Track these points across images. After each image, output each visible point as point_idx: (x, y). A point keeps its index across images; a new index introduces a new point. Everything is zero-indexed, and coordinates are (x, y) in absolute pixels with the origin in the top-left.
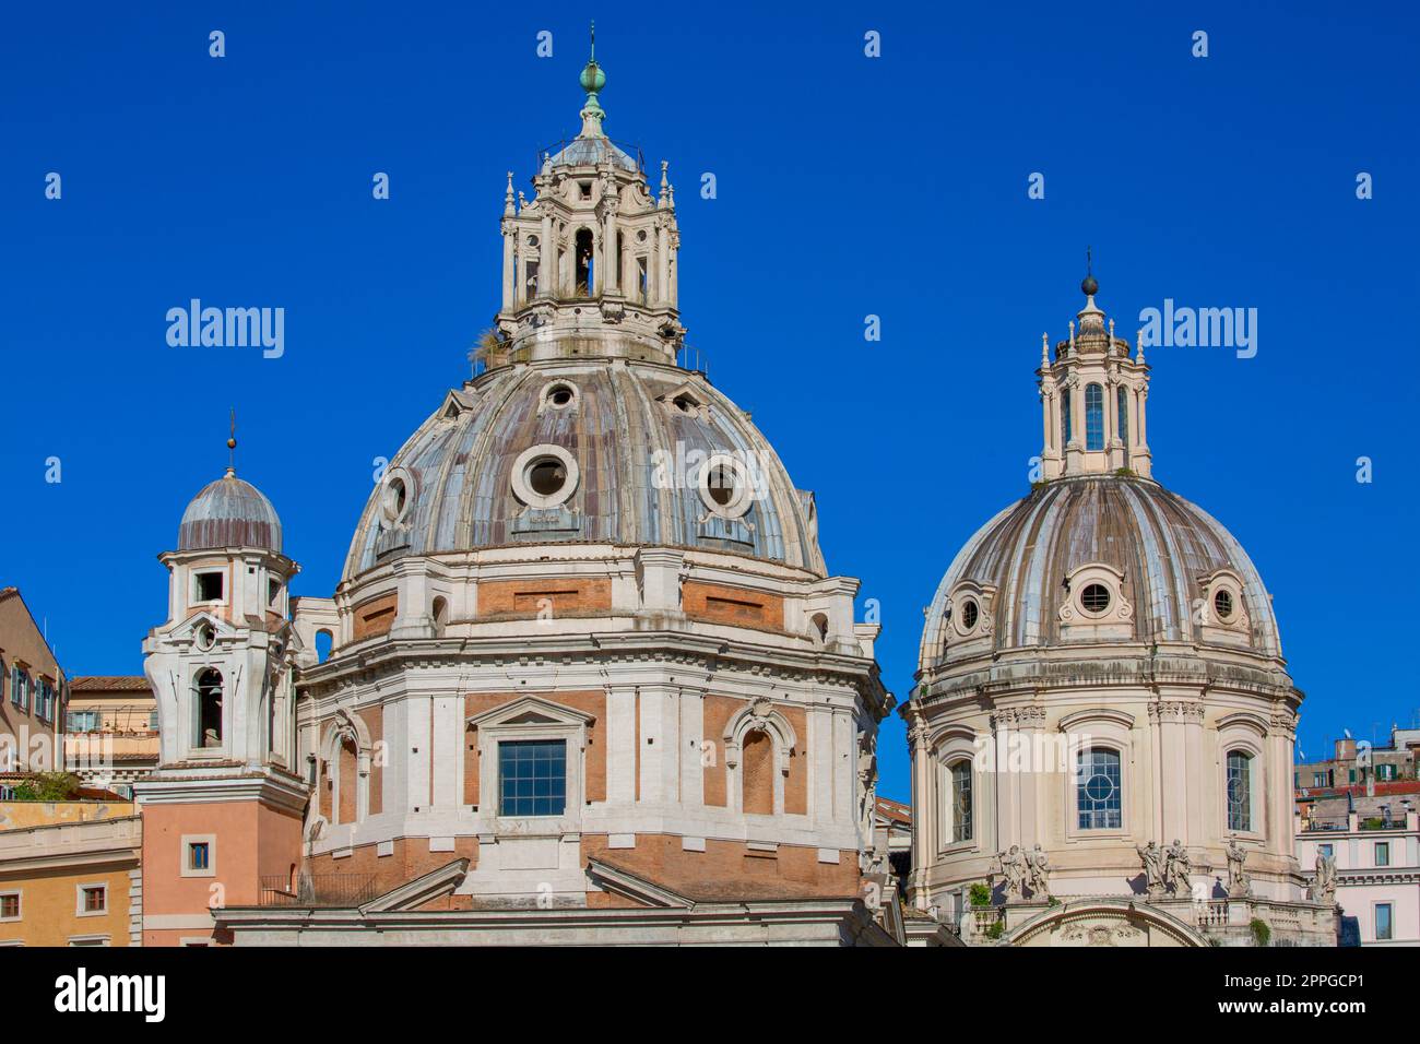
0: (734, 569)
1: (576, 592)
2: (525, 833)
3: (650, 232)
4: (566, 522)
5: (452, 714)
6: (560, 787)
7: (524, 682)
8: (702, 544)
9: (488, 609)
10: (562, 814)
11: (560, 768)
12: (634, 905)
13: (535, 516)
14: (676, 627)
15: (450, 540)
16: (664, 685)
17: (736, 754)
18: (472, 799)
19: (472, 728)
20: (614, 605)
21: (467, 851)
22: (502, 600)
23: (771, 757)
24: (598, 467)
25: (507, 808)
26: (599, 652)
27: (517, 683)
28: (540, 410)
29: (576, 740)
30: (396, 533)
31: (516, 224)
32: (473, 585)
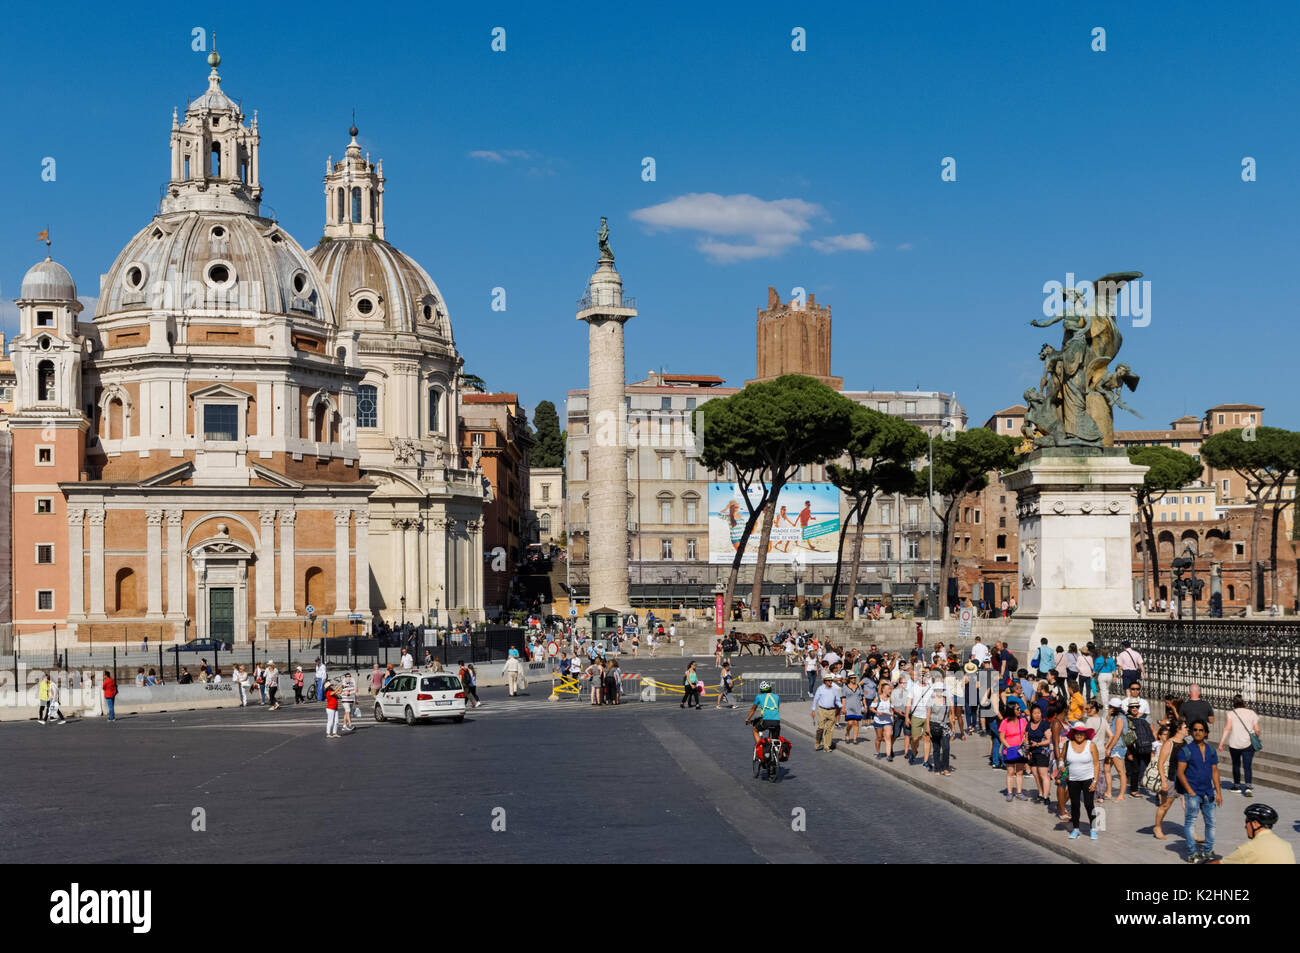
1: (237, 333)
2: (219, 449)
5: (180, 392)
6: (236, 428)
7: (217, 377)
8: (293, 312)
9: (194, 338)
10: (237, 440)
11: (236, 419)
12: (273, 485)
14: (290, 355)
16: (285, 382)
17: (310, 414)
18: (190, 431)
19: (192, 397)
20: (256, 341)
21: (190, 457)
22: (199, 335)
23: (327, 416)
25: (208, 437)
26: (254, 365)
27: (214, 377)
28: (210, 239)
29: (242, 407)
30: (135, 295)
31: (180, 135)
32: (185, 327)
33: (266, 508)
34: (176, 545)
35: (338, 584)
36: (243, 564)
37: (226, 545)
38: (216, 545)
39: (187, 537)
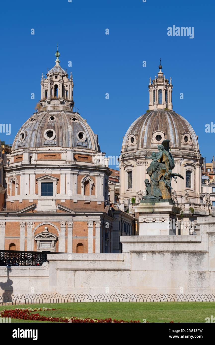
0: (83, 151)
1: (55, 156)
2: (46, 199)
3: (68, 85)
4: (53, 143)
5: (33, 178)
6: (52, 191)
7: (46, 172)
8: (77, 147)
9: (39, 158)
10: (52, 196)
11: (52, 187)
12: (65, 212)
13: (48, 141)
14: (73, 163)
15: (33, 145)
16: (71, 173)
17: (82, 185)
18: (36, 193)
19: (37, 180)
20: (62, 158)
21: (36, 202)
22: (42, 157)
23: (89, 185)
24: (59, 133)
25: (42, 195)
26: (59, 167)
27: (45, 172)
28: (48, 121)
29: (55, 183)
30: (22, 143)
31: (43, 83)
32: (37, 154)
33: (63, 221)
34: (30, 235)
35: (89, 250)
36: (53, 242)
37: (47, 235)
38: (44, 235)
39: (34, 232)
